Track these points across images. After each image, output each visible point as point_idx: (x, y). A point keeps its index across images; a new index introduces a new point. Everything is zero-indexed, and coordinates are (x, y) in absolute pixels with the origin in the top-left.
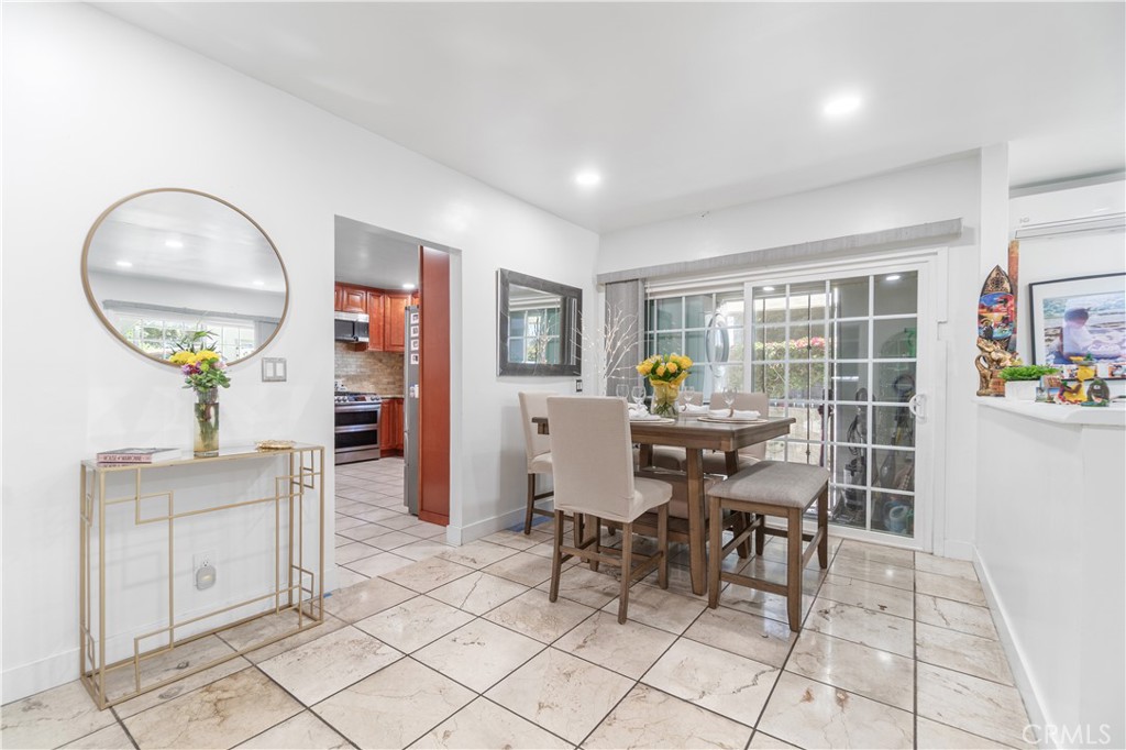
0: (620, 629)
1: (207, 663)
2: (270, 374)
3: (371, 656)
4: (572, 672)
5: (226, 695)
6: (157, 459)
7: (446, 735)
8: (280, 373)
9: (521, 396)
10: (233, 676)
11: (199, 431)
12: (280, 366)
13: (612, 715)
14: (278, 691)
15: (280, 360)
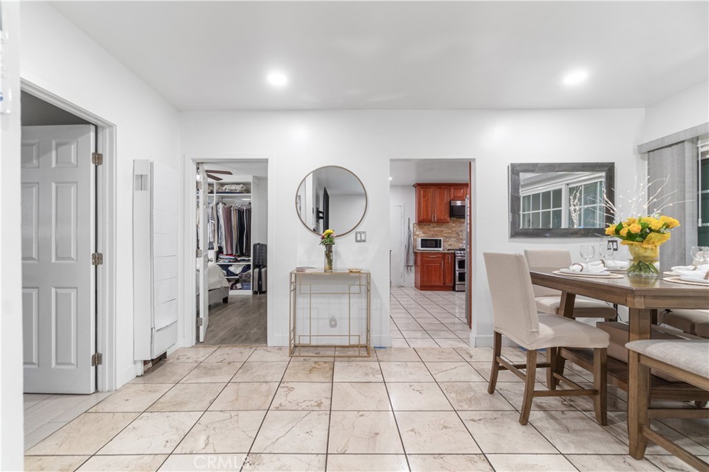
0: (516, 426)
1: (324, 355)
2: (359, 239)
3: (371, 376)
4: (450, 428)
5: (319, 367)
6: (308, 271)
7: (361, 416)
8: (363, 238)
9: (526, 252)
10: (325, 362)
11: (327, 262)
12: (363, 235)
13: (442, 456)
14: (331, 373)
15: (364, 233)
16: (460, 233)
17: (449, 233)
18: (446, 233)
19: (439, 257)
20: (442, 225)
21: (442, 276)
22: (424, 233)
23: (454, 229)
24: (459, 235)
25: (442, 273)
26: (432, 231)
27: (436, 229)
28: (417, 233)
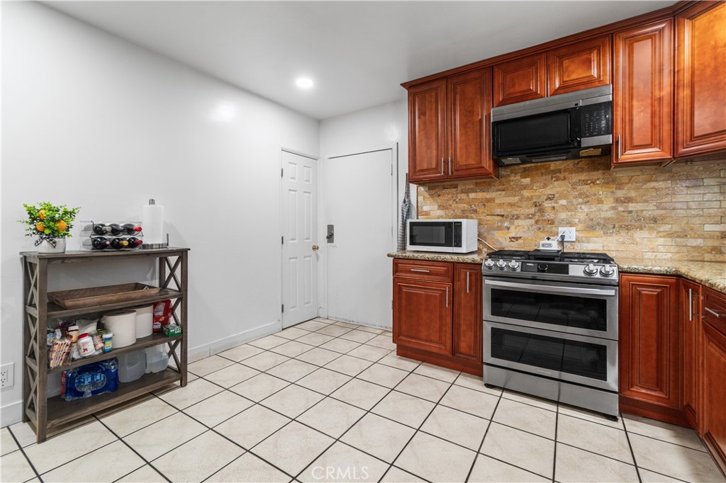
16: (547, 205)
17: (511, 205)
18: (500, 205)
19: (437, 274)
20: (490, 184)
21: (448, 329)
22: (441, 207)
23: (526, 193)
24: (542, 211)
25: (449, 320)
26: (462, 201)
27: (472, 195)
28: (426, 208)
